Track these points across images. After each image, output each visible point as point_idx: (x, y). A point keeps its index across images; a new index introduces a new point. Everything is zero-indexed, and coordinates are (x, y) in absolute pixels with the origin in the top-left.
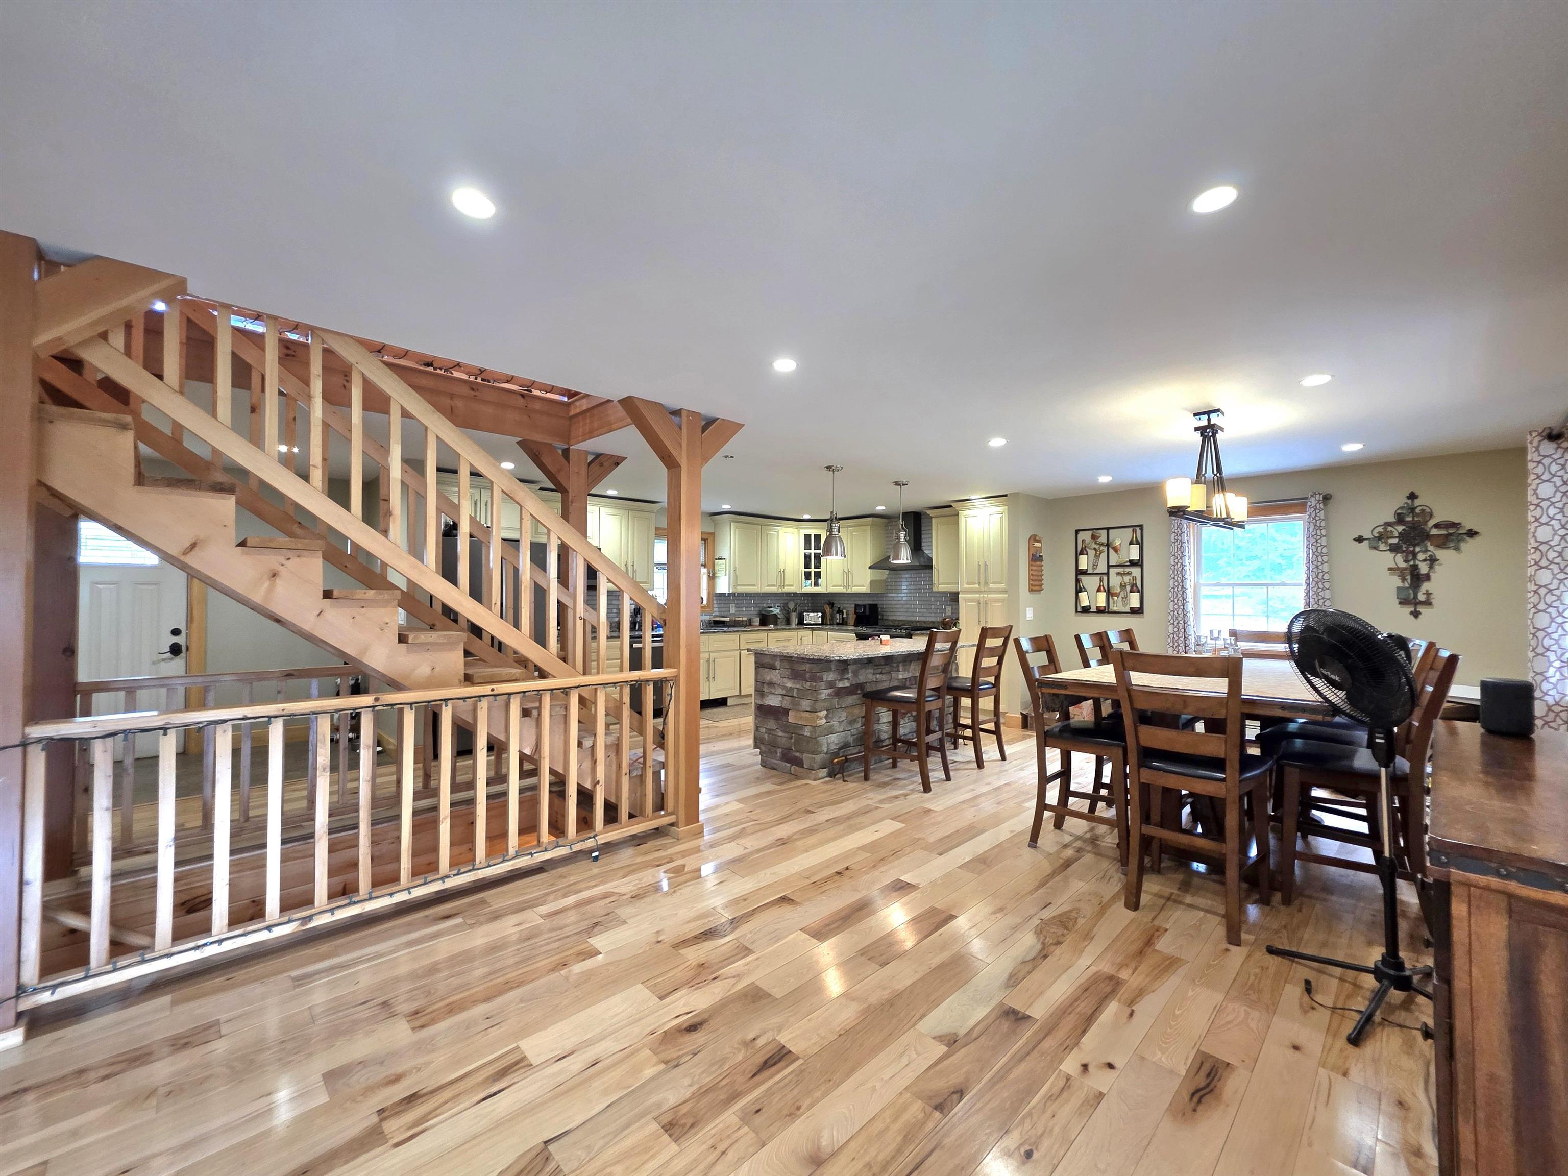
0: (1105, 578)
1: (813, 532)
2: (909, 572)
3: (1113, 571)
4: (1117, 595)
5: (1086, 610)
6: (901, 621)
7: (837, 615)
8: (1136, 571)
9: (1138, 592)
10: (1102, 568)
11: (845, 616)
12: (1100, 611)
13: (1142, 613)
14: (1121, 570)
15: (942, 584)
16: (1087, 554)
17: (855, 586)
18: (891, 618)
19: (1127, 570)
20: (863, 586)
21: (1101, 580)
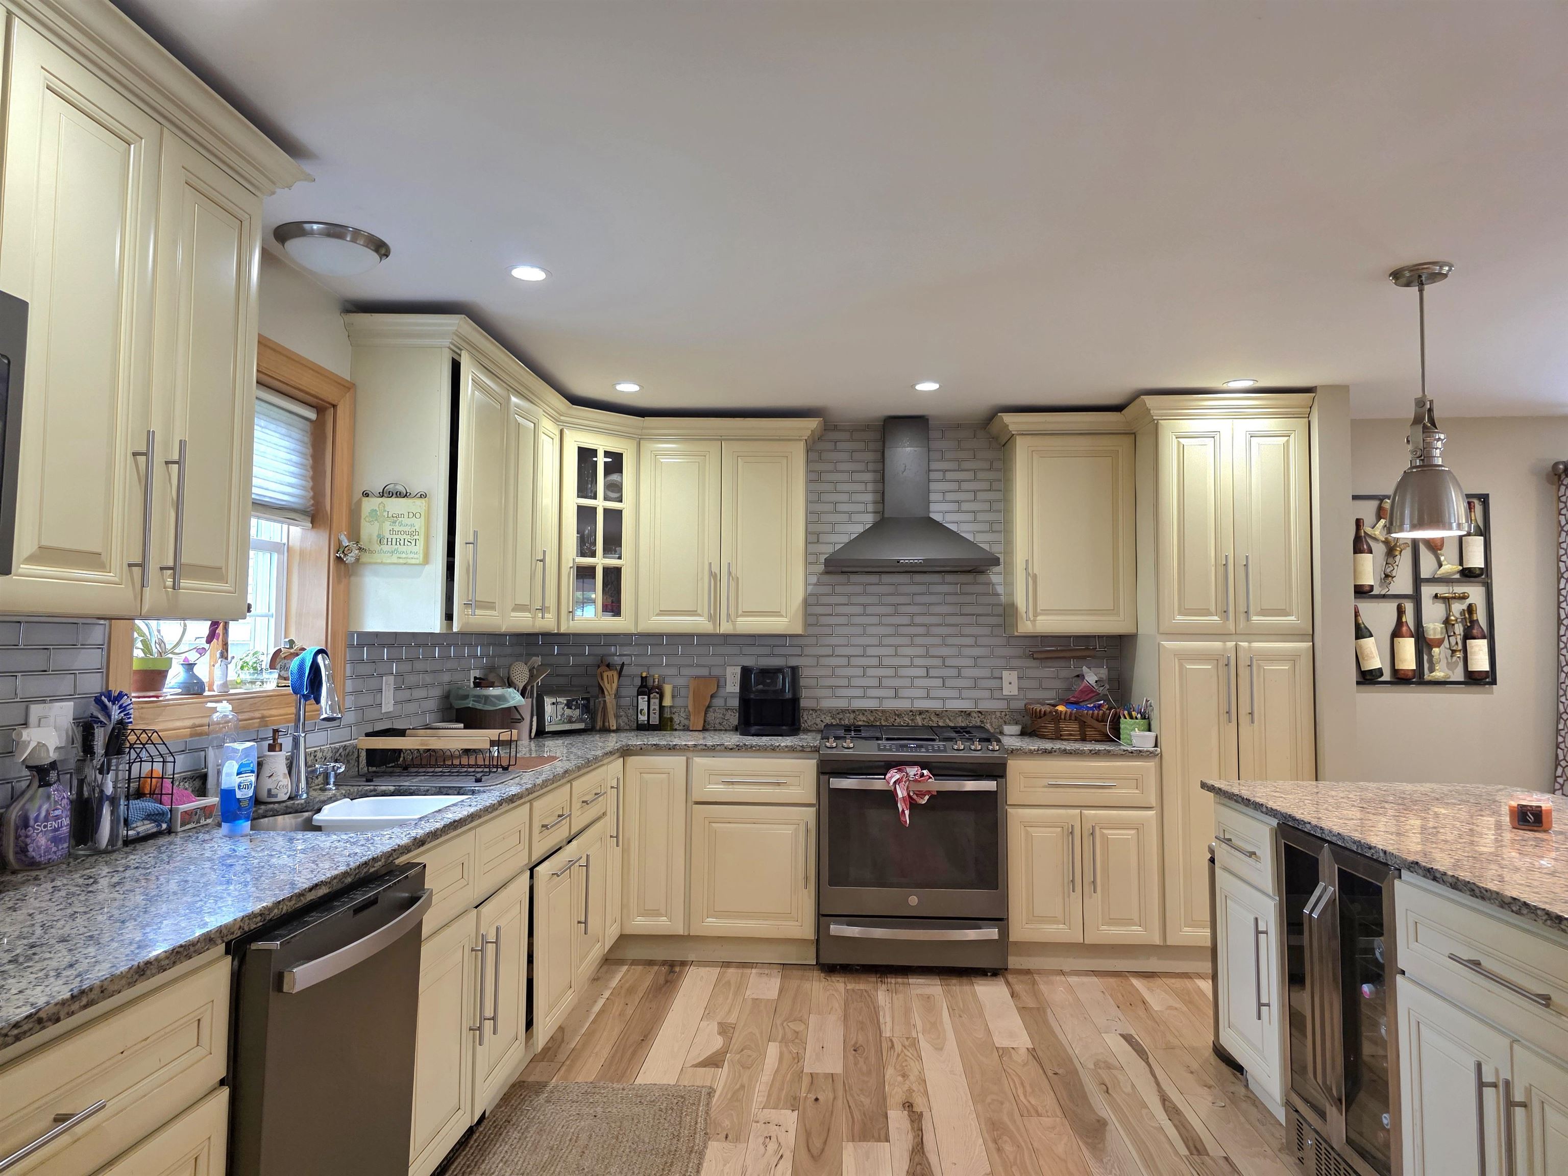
0: (1409, 607)
1: (601, 444)
2: (949, 578)
3: (1427, 591)
4: (1439, 643)
5: (1368, 678)
6: (863, 712)
7: (643, 702)
8: (1475, 594)
9: (1484, 637)
10: (1402, 584)
11: (667, 702)
12: (1401, 679)
13: (1494, 682)
14: (1442, 590)
15: (1046, 612)
16: (1371, 552)
17: (747, 614)
18: (826, 704)
19: (1459, 589)
20: (777, 614)
21: (1400, 611)
